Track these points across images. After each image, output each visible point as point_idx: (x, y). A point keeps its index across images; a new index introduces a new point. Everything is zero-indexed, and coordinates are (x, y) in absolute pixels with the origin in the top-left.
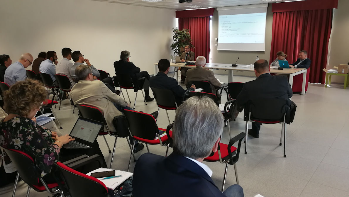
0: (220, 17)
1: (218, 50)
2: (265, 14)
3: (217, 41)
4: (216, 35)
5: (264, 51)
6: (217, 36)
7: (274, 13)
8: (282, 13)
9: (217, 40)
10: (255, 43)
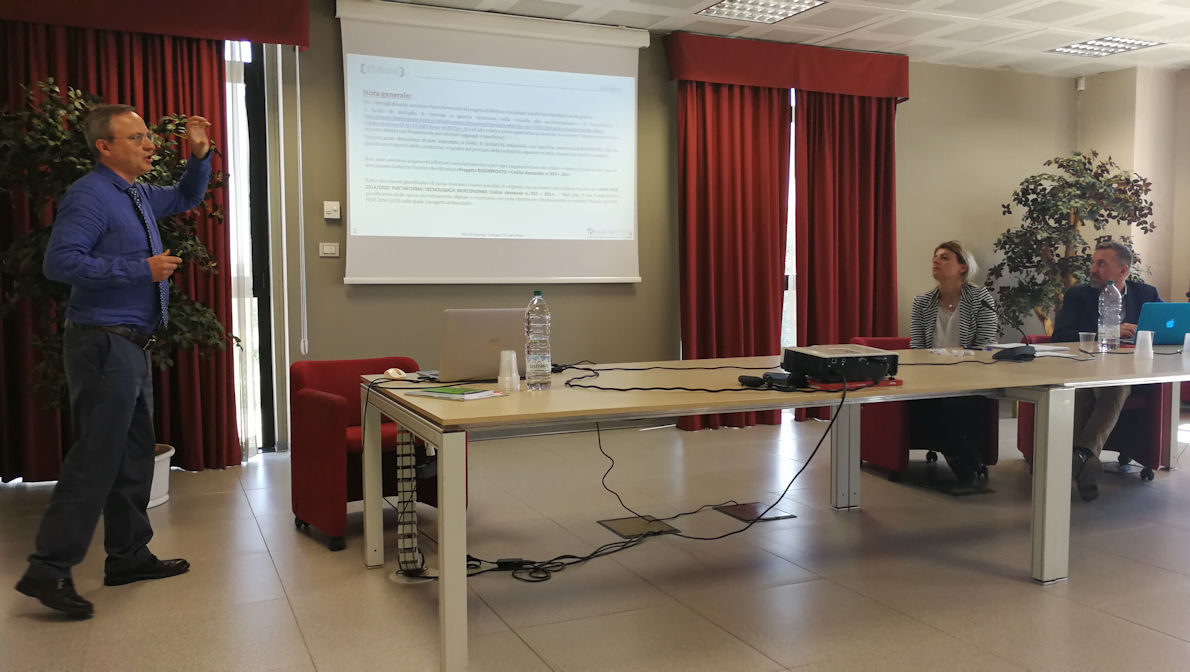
0: (352, 62)
1: (348, 280)
2: (628, 85)
3: (340, 223)
5: (637, 279)
6: (339, 191)
7: (683, 84)
8: (725, 92)
9: (337, 216)
10: (584, 236)
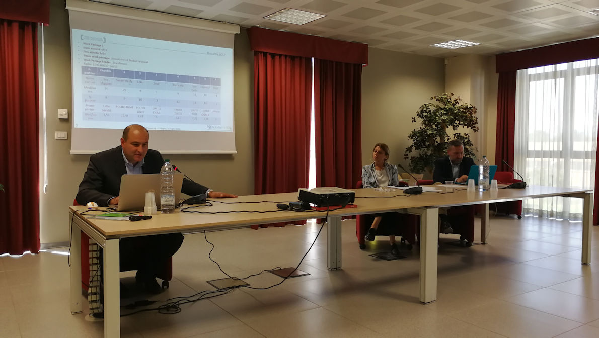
0: (76, 34)
1: (73, 151)
3: (68, 121)
4: (66, 98)
5: (234, 152)
6: (68, 103)
7: (257, 53)
9: (66, 117)
